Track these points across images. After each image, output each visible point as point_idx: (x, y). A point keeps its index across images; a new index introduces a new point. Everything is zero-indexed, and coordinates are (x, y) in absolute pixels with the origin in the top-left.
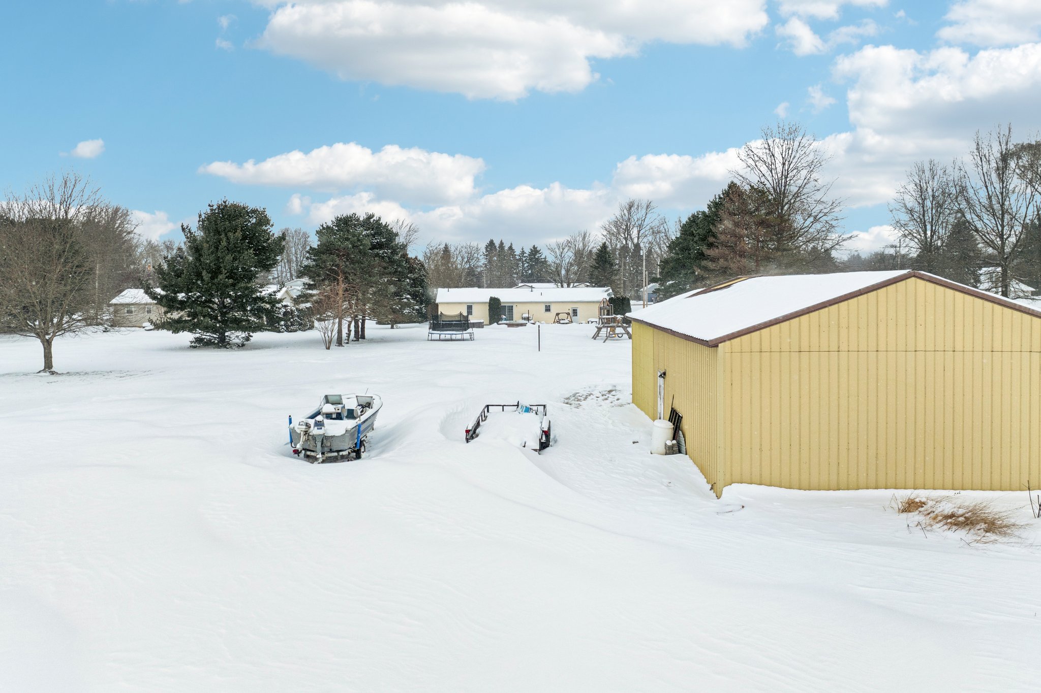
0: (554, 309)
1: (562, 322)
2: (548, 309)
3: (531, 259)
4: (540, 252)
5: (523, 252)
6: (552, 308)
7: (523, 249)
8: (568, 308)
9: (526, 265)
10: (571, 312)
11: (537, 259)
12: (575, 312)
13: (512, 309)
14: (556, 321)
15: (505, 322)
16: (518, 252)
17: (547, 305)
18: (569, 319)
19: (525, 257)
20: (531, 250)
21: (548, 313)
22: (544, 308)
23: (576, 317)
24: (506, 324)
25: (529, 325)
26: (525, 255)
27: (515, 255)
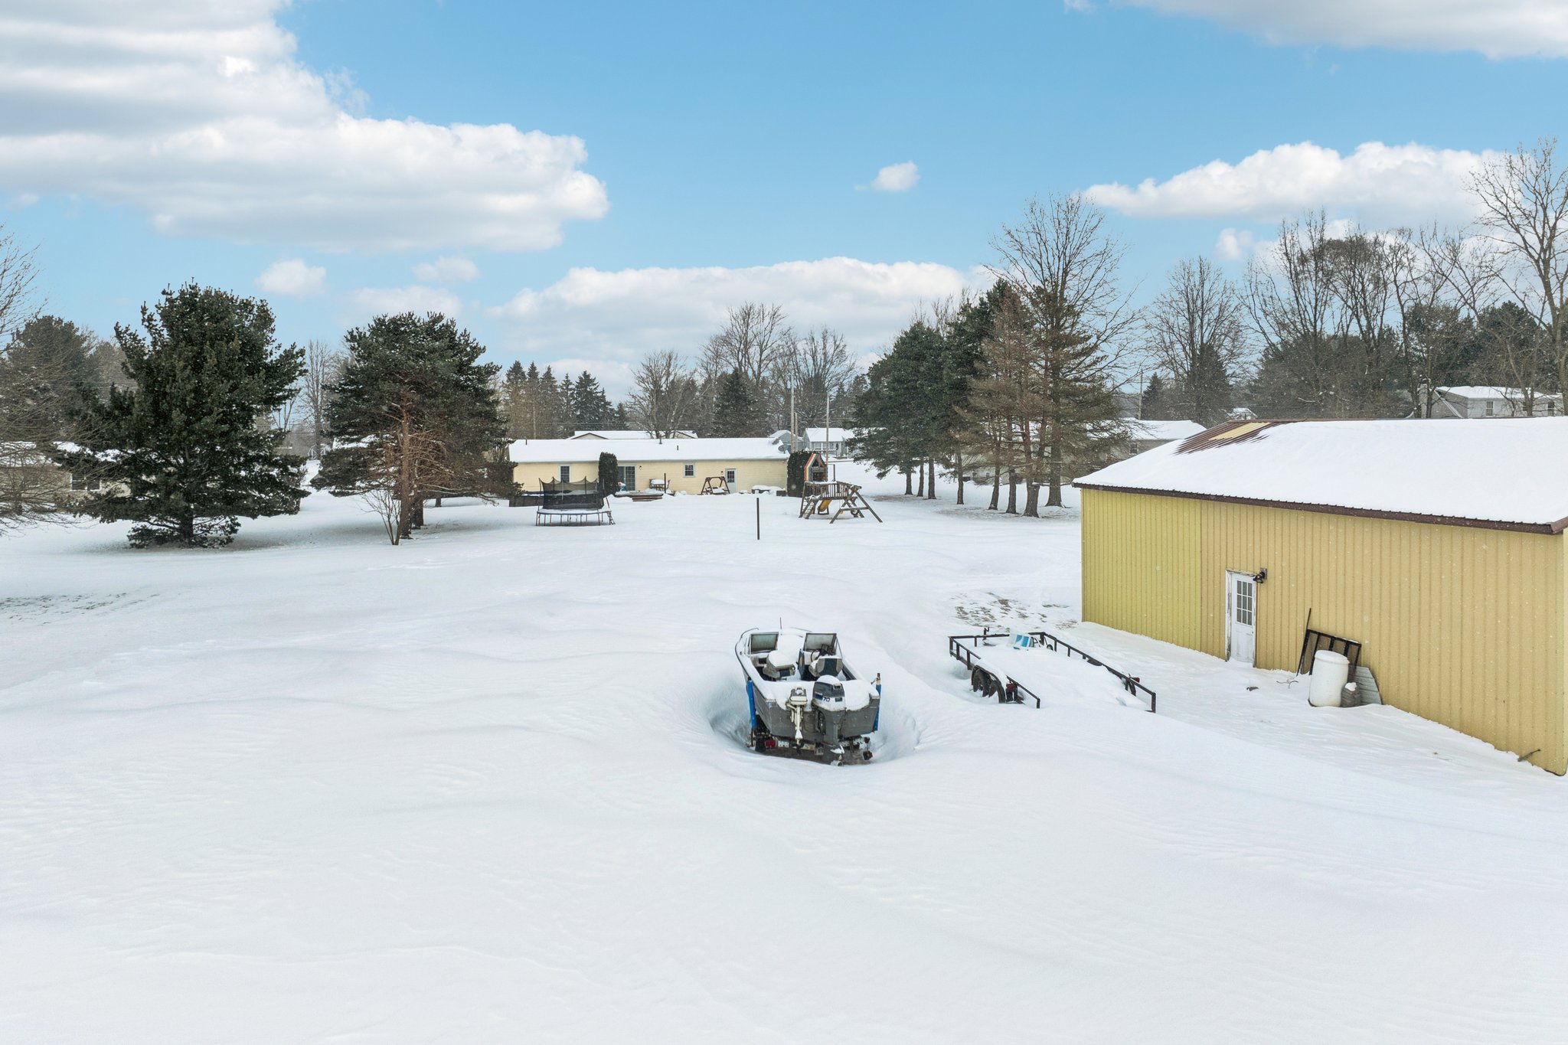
0: (701, 473)
1: (715, 491)
2: (689, 472)
3: (579, 394)
4: (595, 382)
5: (568, 382)
6: (696, 470)
7: (567, 377)
8: (720, 470)
9: (572, 403)
10: (725, 475)
11: (591, 393)
12: (731, 475)
13: (634, 473)
14: (705, 490)
15: (625, 492)
16: (560, 381)
17: (688, 465)
18: (724, 486)
19: (571, 389)
20: (580, 378)
21: (689, 479)
22: (682, 469)
23: (733, 483)
24: (630, 496)
25: (666, 497)
26: (570, 387)
27: (556, 387)
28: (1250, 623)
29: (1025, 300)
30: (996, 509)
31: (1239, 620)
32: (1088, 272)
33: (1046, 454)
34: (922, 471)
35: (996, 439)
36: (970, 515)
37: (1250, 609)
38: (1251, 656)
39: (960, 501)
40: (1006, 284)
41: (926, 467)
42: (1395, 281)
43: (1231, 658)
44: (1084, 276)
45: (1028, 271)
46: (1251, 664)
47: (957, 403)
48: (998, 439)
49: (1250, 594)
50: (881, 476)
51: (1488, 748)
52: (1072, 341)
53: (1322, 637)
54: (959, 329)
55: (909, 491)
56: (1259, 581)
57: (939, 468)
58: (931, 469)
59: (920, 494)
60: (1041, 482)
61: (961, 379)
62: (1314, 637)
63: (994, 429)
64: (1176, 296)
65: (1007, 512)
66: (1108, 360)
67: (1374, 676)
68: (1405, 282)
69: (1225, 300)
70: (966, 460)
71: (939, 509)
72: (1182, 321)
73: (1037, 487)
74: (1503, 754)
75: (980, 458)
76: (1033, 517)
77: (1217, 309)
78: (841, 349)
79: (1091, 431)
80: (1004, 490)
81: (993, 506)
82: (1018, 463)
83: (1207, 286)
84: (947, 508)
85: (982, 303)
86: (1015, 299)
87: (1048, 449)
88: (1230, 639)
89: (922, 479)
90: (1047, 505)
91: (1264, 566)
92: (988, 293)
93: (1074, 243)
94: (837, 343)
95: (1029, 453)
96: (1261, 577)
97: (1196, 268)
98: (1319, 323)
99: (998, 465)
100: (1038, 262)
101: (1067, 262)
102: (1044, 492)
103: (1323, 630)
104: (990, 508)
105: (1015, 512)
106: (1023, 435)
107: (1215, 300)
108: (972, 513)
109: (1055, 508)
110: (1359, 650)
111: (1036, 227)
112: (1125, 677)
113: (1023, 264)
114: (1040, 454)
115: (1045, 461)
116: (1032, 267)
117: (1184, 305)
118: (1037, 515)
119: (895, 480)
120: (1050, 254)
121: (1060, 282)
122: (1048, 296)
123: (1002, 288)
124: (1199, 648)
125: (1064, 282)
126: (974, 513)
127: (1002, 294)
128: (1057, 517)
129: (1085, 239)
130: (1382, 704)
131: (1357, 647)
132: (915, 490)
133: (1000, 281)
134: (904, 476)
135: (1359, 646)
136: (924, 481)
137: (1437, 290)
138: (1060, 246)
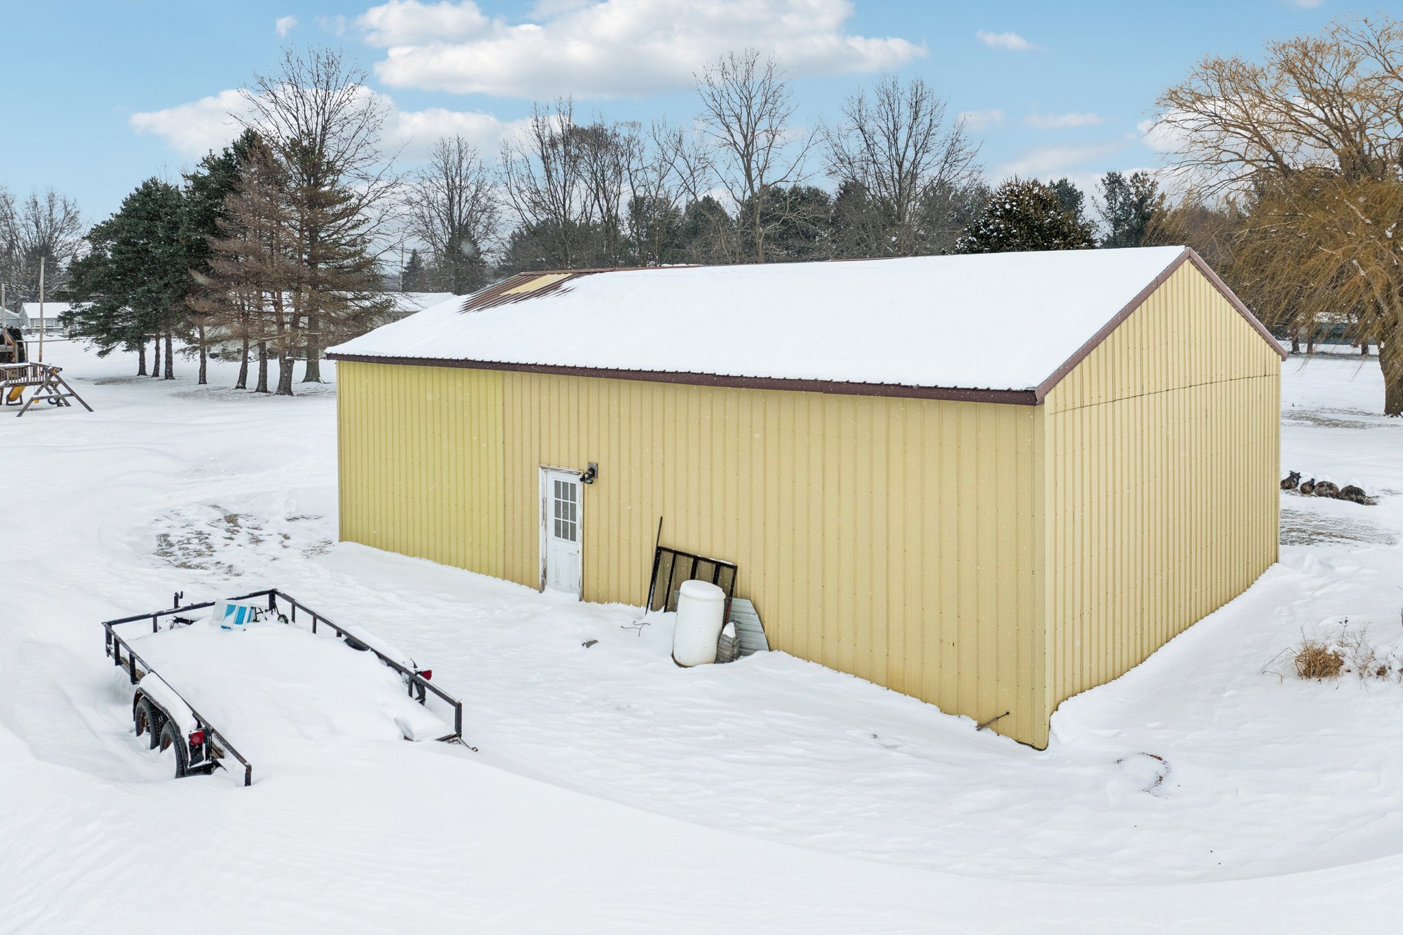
28: (573, 539)
29: (277, 155)
30: (245, 388)
31: (557, 534)
32: (349, 131)
33: (301, 325)
34: (157, 348)
35: (243, 309)
36: (212, 396)
37: (573, 518)
38: (576, 584)
39: (203, 380)
40: (255, 134)
41: (163, 342)
42: (628, 169)
43: (546, 587)
44: (344, 135)
45: (283, 125)
46: (577, 596)
47: (195, 267)
48: (246, 308)
49: (573, 498)
50: (102, 354)
51: (931, 711)
52: (331, 200)
53: (679, 557)
54: (199, 183)
55: (142, 371)
56: (589, 481)
57: (178, 344)
58: (169, 345)
59: (156, 374)
60: (298, 356)
61: (200, 239)
62: (667, 558)
63: (242, 298)
64: (437, 172)
65: (257, 391)
66: (370, 225)
67: (758, 613)
68: (637, 170)
69: (481, 178)
70: (209, 332)
71: (175, 390)
72: (442, 196)
73: (292, 362)
74: (952, 720)
75: (224, 330)
76: (287, 396)
77: (473, 188)
78: (72, 215)
79: (351, 300)
80: (254, 368)
81: (240, 385)
82: (270, 335)
83: (464, 164)
84: (185, 389)
85: (227, 155)
86: (265, 152)
87: (305, 320)
88: (545, 561)
89: (158, 356)
90: (304, 381)
91: (594, 460)
92: (234, 143)
93: (334, 100)
94: (69, 209)
95: (282, 324)
96: (591, 475)
97: (454, 146)
98: (567, 202)
99: (246, 337)
100: (294, 117)
101: (326, 118)
102: (300, 367)
103: (680, 545)
104: (237, 388)
105: (265, 391)
106: (275, 304)
107: (472, 178)
108: (214, 394)
109: (313, 385)
110: (735, 572)
111: (292, 78)
112: (408, 672)
113: (275, 115)
114: (294, 324)
115: (300, 331)
116: (286, 120)
117: (443, 182)
118: (291, 393)
119: (122, 359)
120: (308, 107)
121: (318, 140)
122: (304, 150)
123: (251, 138)
124: (502, 575)
125: (322, 141)
126: (219, 395)
127: (250, 144)
128: (314, 394)
129: (346, 96)
130: (770, 650)
131: (731, 571)
132: (150, 369)
133: (249, 130)
134: (136, 354)
135: (735, 568)
136: (161, 359)
137: (663, 178)
138: (319, 101)
